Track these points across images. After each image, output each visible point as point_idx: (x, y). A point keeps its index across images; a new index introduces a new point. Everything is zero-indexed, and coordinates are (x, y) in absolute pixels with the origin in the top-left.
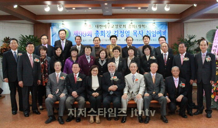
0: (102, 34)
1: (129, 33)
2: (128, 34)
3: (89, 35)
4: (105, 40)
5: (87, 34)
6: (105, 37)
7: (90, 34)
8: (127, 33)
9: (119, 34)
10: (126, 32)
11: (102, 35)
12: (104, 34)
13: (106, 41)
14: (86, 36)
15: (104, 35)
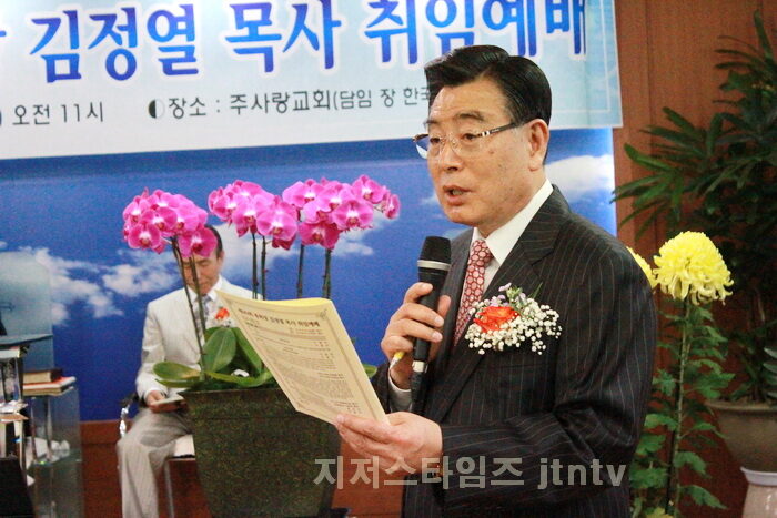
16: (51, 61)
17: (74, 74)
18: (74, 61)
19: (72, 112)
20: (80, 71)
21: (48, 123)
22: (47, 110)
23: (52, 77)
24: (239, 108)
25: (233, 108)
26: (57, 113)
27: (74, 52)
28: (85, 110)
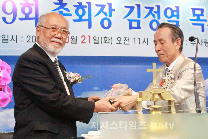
0: (81, 17)
1: (178, 18)
2: (174, 19)
3: (27, 18)
4: (92, 41)
5: (20, 15)
6: (90, 27)
7: (33, 15)
8: (172, 15)
9: (141, 19)
10: (169, 13)
11: (80, 20)
12: (86, 17)
13: (96, 42)
14: (17, 19)
15: (89, 20)
16: (130, 21)
17: (138, 27)
18: (139, 22)
19: (137, 41)
20: (141, 26)
21: (129, 44)
22: (129, 39)
23: (131, 27)
24: (193, 44)
25: (191, 43)
26: (132, 41)
27: (139, 19)
28: (142, 41)
